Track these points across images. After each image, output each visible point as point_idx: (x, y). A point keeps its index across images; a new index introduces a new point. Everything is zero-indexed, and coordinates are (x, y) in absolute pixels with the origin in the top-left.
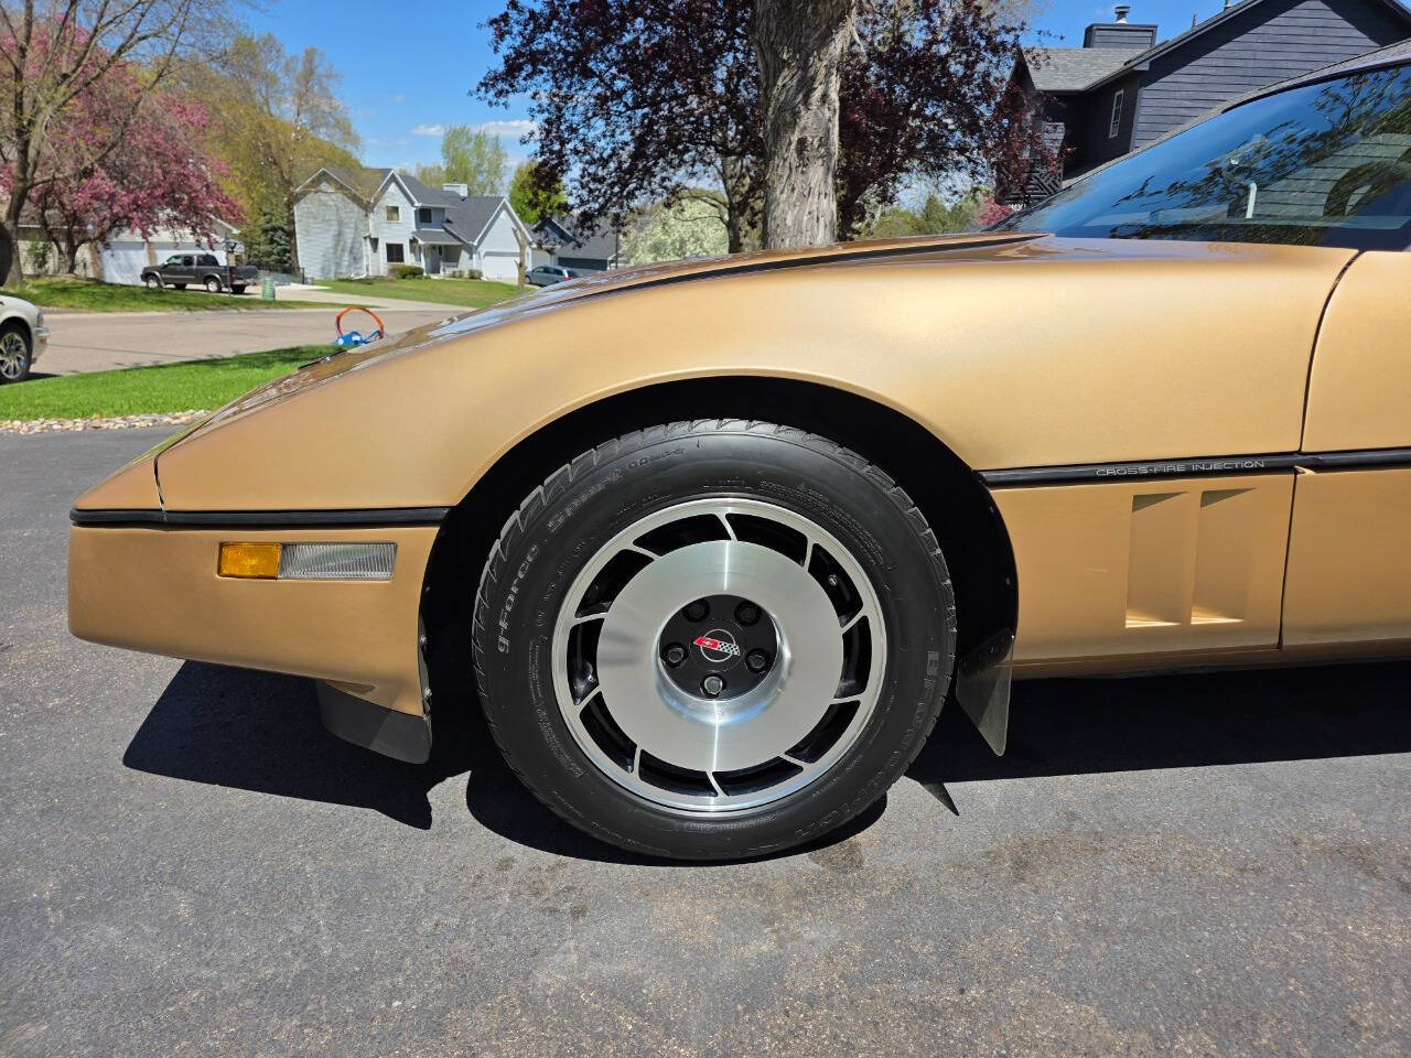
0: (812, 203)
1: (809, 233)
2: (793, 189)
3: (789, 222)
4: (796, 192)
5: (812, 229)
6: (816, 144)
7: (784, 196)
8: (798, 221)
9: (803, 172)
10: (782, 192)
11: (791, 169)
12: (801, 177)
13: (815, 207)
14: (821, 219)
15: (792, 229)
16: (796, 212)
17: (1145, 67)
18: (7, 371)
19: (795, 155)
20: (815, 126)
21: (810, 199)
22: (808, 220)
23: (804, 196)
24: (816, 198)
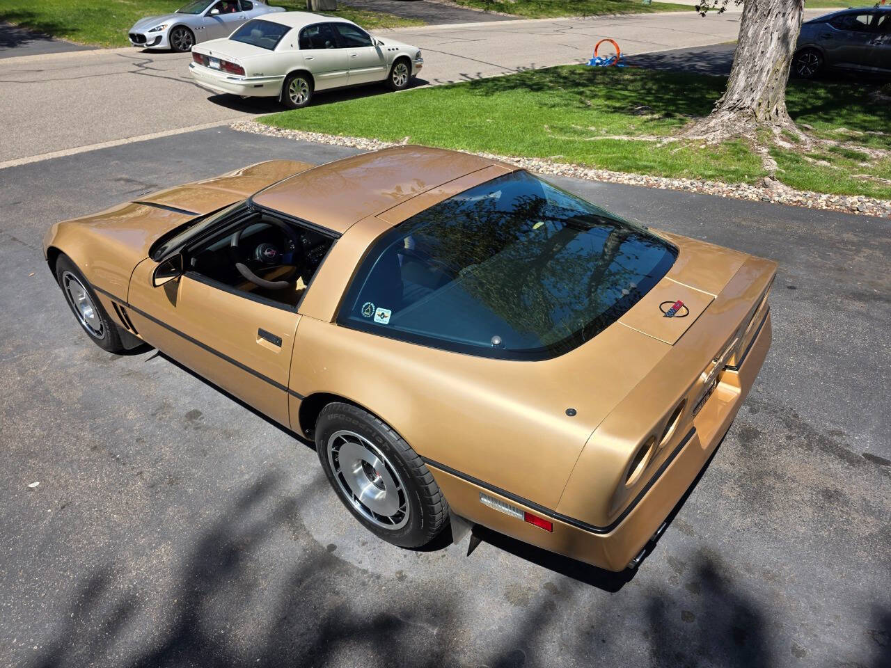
0: (771, 21)
1: (763, 44)
2: (757, 9)
3: (750, 34)
5: (766, 42)
7: (750, 14)
8: (756, 34)
10: (749, 11)
13: (772, 23)
15: (750, 40)
16: (756, 27)
18: (397, 83)
21: (769, 18)
22: (764, 34)
23: (765, 15)
24: (774, 16)
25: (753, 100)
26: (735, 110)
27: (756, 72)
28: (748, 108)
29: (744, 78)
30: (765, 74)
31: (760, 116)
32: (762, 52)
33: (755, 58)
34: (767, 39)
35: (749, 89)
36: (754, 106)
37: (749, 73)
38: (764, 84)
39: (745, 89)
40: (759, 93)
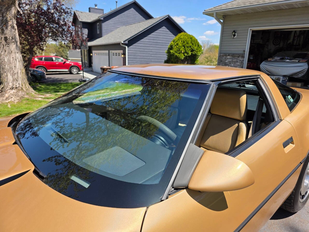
0: (13, 55)
1: (14, 64)
2: (5, 51)
3: (6, 60)
4: (7, 52)
5: (14, 62)
6: (11, 38)
7: (3, 53)
8: (9, 60)
9: (8, 46)
11: (3, 46)
12: (7, 48)
13: (14, 56)
14: (17, 60)
15: (7, 62)
16: (8, 57)
17: (102, 19)
19: (4, 41)
20: (9, 34)
21: (12, 54)
22: (13, 60)
23: (10, 53)
24: (14, 53)
25: (19, 84)
26: (14, 89)
27: (15, 74)
28: (19, 87)
29: (11, 77)
30: (19, 74)
31: (24, 89)
32: (15, 66)
33: (12, 69)
34: (14, 61)
35: (15, 80)
36: (21, 86)
37: (13, 75)
38: (20, 78)
39: (13, 81)
40: (20, 81)
